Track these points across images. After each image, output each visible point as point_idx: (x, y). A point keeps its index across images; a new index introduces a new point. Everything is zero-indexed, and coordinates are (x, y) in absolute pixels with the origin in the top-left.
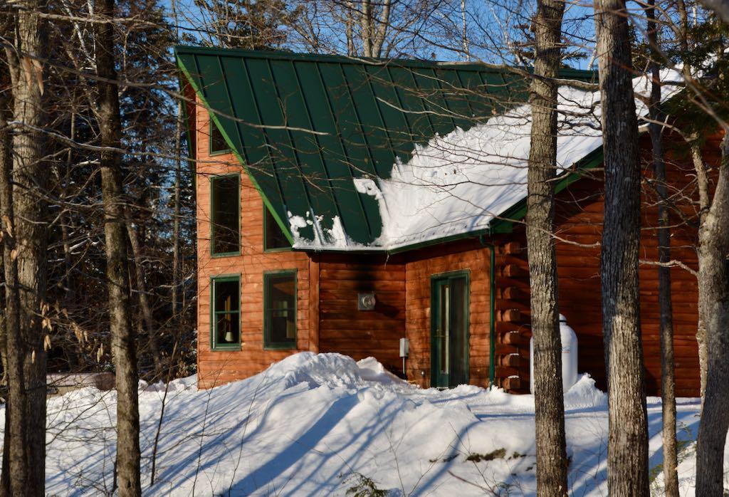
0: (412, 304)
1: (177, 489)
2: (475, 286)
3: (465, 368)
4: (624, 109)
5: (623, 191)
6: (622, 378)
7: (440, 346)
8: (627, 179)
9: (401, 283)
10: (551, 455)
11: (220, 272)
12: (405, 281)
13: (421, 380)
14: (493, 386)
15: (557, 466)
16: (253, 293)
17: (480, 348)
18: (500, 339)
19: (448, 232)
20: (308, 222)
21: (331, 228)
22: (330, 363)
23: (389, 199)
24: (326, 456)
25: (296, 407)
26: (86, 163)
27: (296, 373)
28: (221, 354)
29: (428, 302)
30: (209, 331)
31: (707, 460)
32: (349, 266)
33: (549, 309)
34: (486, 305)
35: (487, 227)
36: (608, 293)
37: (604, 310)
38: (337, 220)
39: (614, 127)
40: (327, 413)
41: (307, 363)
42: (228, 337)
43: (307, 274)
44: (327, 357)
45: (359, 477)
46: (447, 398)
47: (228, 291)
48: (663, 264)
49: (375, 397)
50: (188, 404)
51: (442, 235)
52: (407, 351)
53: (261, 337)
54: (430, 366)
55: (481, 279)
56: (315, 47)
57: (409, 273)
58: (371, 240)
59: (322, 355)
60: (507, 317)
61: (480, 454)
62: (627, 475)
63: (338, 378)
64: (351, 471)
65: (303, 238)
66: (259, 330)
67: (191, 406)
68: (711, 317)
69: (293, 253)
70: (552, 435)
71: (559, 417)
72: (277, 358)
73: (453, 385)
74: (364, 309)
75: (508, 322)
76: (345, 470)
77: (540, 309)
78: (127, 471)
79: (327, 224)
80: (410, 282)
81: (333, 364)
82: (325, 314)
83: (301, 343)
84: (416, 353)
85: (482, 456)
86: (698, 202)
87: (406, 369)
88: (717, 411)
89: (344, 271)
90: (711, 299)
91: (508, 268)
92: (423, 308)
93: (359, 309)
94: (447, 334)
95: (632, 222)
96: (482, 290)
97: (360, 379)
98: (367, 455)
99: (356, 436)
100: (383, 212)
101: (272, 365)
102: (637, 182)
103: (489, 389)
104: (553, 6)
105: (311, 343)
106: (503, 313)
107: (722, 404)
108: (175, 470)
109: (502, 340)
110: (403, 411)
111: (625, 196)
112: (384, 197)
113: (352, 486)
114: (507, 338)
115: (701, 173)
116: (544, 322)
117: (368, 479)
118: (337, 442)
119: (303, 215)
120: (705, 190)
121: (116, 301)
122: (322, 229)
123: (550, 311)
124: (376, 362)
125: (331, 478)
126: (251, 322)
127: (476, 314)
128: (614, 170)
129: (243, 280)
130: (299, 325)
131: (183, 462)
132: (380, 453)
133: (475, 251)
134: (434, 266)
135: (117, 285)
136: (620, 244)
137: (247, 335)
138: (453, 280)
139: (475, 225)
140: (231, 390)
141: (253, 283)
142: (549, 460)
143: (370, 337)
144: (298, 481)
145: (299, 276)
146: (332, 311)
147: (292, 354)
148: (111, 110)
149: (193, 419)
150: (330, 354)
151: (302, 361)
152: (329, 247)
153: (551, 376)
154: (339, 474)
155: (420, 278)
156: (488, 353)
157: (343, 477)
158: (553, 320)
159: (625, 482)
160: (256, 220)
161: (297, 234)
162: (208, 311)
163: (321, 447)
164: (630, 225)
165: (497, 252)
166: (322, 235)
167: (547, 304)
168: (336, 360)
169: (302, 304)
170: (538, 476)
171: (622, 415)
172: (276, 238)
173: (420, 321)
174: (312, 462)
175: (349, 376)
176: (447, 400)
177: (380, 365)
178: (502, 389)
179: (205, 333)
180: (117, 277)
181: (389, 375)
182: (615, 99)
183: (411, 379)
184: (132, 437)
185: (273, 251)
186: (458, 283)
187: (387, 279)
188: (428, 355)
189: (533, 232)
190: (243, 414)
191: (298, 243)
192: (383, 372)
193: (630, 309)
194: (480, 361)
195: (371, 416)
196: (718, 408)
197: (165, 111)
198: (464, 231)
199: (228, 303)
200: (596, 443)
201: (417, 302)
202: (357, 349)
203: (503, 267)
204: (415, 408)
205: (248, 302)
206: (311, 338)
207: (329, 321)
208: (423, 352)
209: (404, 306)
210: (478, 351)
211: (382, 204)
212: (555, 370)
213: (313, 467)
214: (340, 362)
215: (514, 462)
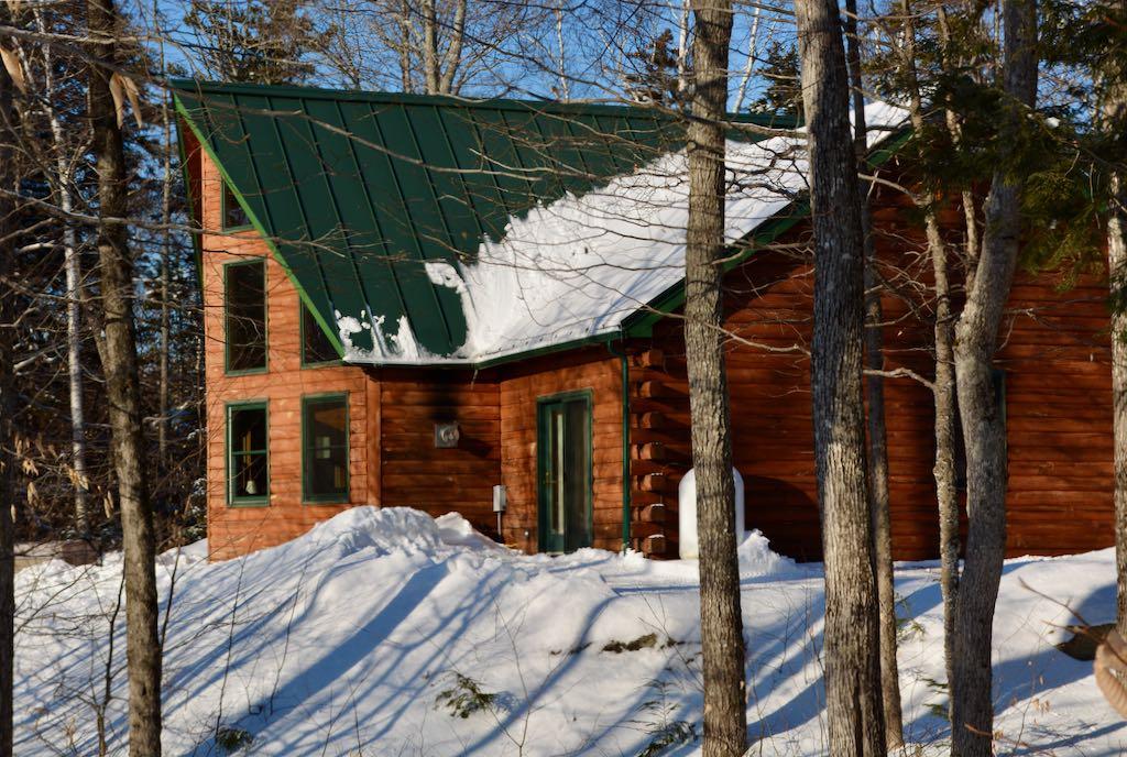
0: (510, 438)
1: (195, 700)
2: (600, 411)
3: (587, 526)
4: (840, 161)
5: (840, 273)
6: (843, 529)
7: (550, 497)
8: (846, 256)
9: (495, 409)
10: (723, 641)
11: (239, 397)
12: (500, 406)
13: (524, 543)
14: (628, 550)
15: (731, 655)
16: (286, 425)
17: (608, 498)
18: (636, 483)
19: (563, 337)
20: (364, 324)
21: (396, 333)
22: (398, 521)
23: (475, 291)
24: (406, 649)
25: (359, 581)
26: (37, 245)
27: (354, 536)
28: (241, 511)
29: (532, 434)
30: (224, 480)
31: (970, 636)
32: (421, 386)
33: (716, 440)
34: (614, 438)
35: (617, 329)
36: (823, 413)
37: (817, 435)
38: (403, 322)
39: (827, 185)
40: (404, 590)
41: (366, 522)
42: (250, 487)
43: (363, 396)
44: (395, 513)
45: (454, 677)
46: (564, 567)
47: (250, 423)
48: (887, 374)
49: (472, 566)
50: (199, 581)
51: (554, 341)
52: (504, 503)
53: (299, 486)
54: (536, 524)
55: (609, 402)
56: (357, 82)
57: (505, 396)
58: (452, 350)
59: (387, 510)
60: (647, 453)
61: (621, 641)
62: (851, 661)
63: (411, 541)
64: (440, 670)
65: (357, 348)
66: (296, 477)
67: (204, 584)
68: (974, 441)
69: (342, 369)
70: (723, 612)
71: (733, 589)
72: (322, 516)
73: (570, 548)
74: (443, 446)
75: (647, 460)
76: (433, 667)
77: (705, 440)
78: (141, 672)
79: (391, 328)
80: (507, 407)
81: (403, 522)
82: (389, 453)
83: (355, 495)
84: (516, 506)
85: (624, 645)
86: (934, 288)
87: (502, 528)
88: (982, 570)
89: (414, 394)
90: (973, 416)
91: (647, 386)
92: (525, 443)
93: (436, 445)
94: (561, 479)
95: (853, 314)
96: (610, 417)
97: (441, 543)
98: (462, 646)
99: (446, 622)
100: (468, 310)
101: (317, 524)
102: (860, 259)
103: (622, 553)
104: (717, 22)
105: (370, 494)
106: (640, 448)
107: (990, 559)
108: (190, 672)
109: (639, 485)
110: (512, 585)
111: (843, 280)
112: (468, 290)
113: (445, 689)
114: (647, 483)
115: (937, 248)
116: (711, 457)
117: (468, 680)
118: (417, 630)
119: (356, 315)
120: (943, 272)
121: (124, 434)
122: (384, 334)
123: (719, 442)
124: (460, 519)
125: (414, 678)
126: (282, 465)
127: (601, 451)
128: (827, 244)
129: (271, 407)
130: (352, 470)
131: (201, 661)
132: (484, 643)
133: (600, 363)
134: (540, 385)
135: (124, 412)
136: (838, 346)
137: (279, 484)
138: (569, 403)
139: (600, 326)
140: (259, 561)
141: (286, 410)
142: (719, 648)
143: (451, 485)
144: (366, 685)
145: (351, 401)
146: (398, 449)
147: (343, 510)
148: (112, 166)
149: (210, 602)
150: (398, 509)
151: (358, 519)
152: (394, 360)
153: (721, 531)
154: (426, 674)
155: (520, 402)
156: (621, 504)
157: (430, 677)
158: (723, 455)
159: (850, 672)
160: (290, 324)
161: (348, 342)
162: (222, 449)
163: (396, 636)
164: (851, 319)
165: (631, 364)
166: (383, 343)
167: (716, 433)
168: (407, 517)
169: (357, 440)
170: (705, 670)
171: (844, 579)
172: (318, 348)
173: (521, 461)
174: (386, 657)
175: (425, 539)
176: (567, 569)
177: (466, 524)
178: (641, 554)
179: (220, 483)
180: (124, 401)
181: (481, 538)
182: (829, 147)
183: (510, 543)
184: (148, 624)
185: (315, 366)
186: (576, 408)
187: (474, 404)
188: (533, 508)
189: (694, 333)
190: (282, 594)
191: (351, 355)
192: (471, 533)
193: (852, 433)
194: (608, 515)
195: (466, 592)
196: (984, 566)
197: (142, 173)
198: (584, 336)
199: (247, 440)
200: (779, 624)
201: (517, 434)
202: (435, 502)
203: (640, 385)
204: (528, 580)
205: (279, 438)
206: (369, 488)
207: (395, 462)
208: (526, 504)
209: (499, 441)
210: (604, 501)
211: (466, 298)
212: (726, 523)
213: (386, 666)
214: (412, 520)
215: (669, 652)
